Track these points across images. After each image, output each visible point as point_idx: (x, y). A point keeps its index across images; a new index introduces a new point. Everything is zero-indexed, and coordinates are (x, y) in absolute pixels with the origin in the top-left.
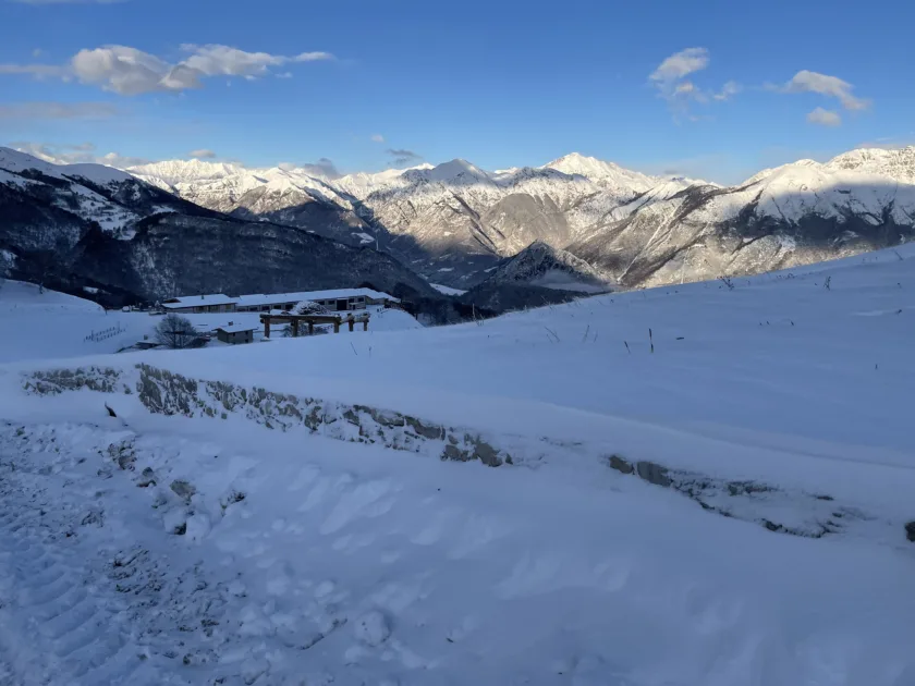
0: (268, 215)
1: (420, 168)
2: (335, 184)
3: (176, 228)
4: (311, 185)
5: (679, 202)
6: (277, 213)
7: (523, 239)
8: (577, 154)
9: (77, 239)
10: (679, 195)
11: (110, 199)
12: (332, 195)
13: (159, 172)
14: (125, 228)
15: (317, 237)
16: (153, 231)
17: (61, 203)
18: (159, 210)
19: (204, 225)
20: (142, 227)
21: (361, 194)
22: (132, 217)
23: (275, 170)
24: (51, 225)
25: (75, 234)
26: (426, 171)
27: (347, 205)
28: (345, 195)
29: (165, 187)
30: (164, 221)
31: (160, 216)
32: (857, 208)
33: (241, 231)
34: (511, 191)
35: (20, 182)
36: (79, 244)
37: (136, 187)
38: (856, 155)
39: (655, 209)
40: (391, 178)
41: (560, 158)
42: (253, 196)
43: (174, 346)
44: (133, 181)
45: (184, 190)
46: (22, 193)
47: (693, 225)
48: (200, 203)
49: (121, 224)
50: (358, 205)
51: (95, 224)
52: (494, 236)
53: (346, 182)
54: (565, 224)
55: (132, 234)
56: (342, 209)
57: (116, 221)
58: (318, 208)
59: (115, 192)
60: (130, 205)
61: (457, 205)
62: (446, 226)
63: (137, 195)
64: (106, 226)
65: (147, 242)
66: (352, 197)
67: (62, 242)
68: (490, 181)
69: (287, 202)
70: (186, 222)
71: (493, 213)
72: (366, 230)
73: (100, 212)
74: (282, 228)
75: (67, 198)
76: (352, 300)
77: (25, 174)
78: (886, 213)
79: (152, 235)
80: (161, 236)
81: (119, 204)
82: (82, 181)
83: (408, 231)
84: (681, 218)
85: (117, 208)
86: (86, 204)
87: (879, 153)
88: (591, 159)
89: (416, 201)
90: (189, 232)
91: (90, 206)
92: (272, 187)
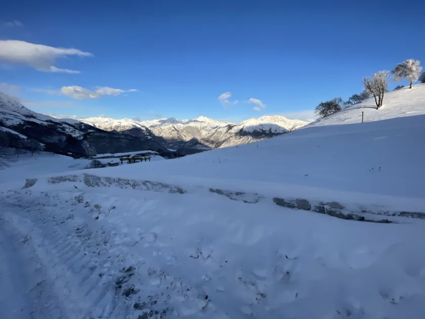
0: (122, 132)
1: (163, 119)
2: (140, 123)
3: (95, 136)
4: (134, 124)
5: (226, 128)
6: (124, 131)
7: (190, 137)
8: (202, 116)
9: (65, 139)
10: (226, 126)
11: (75, 128)
12: (139, 126)
13: (89, 121)
14: (80, 136)
15: (136, 137)
16: (88, 137)
17: (59, 129)
18: (90, 131)
19: (103, 135)
20: (85, 136)
21: (147, 126)
22: (82, 133)
23: (123, 120)
24: (56, 136)
25: (64, 138)
26: (165, 120)
27: (144, 129)
28: (143, 126)
29: (92, 125)
30: (91, 134)
31: (90, 133)
32: (264, 129)
33: (115, 136)
34: (187, 125)
35: (45, 123)
36: (66, 141)
37: (83, 125)
38: (263, 117)
39: (221, 130)
40: (155, 122)
41: (198, 117)
42: (117, 127)
43: (96, 168)
44: (82, 123)
45: (97, 126)
46: (46, 126)
47: (230, 133)
48: (102, 128)
49: (78, 135)
50: (147, 129)
51: (70, 136)
52: (183, 136)
53: (143, 123)
54: (200, 134)
55: (82, 138)
56: (142, 130)
57: (77, 134)
58: (136, 130)
59: (76, 126)
60: (81, 130)
61: (173, 129)
62: (171, 134)
63: (83, 127)
64: (74, 136)
65: (86, 140)
66: (145, 127)
67: (60, 140)
68: (181, 123)
69: (127, 128)
70: (98, 134)
71: (182, 131)
72: (149, 135)
73: (72, 132)
74: (126, 135)
75: (61, 128)
76: (146, 153)
77: (47, 121)
78: (270, 130)
79: (88, 138)
80: (91, 138)
81: (77, 129)
82: (66, 123)
83: (161, 135)
84: (227, 132)
85: (77, 131)
86: (67, 130)
87: (268, 117)
88: (206, 118)
89: (163, 127)
90: (100, 137)
91: (68, 130)
92: (122, 125)
